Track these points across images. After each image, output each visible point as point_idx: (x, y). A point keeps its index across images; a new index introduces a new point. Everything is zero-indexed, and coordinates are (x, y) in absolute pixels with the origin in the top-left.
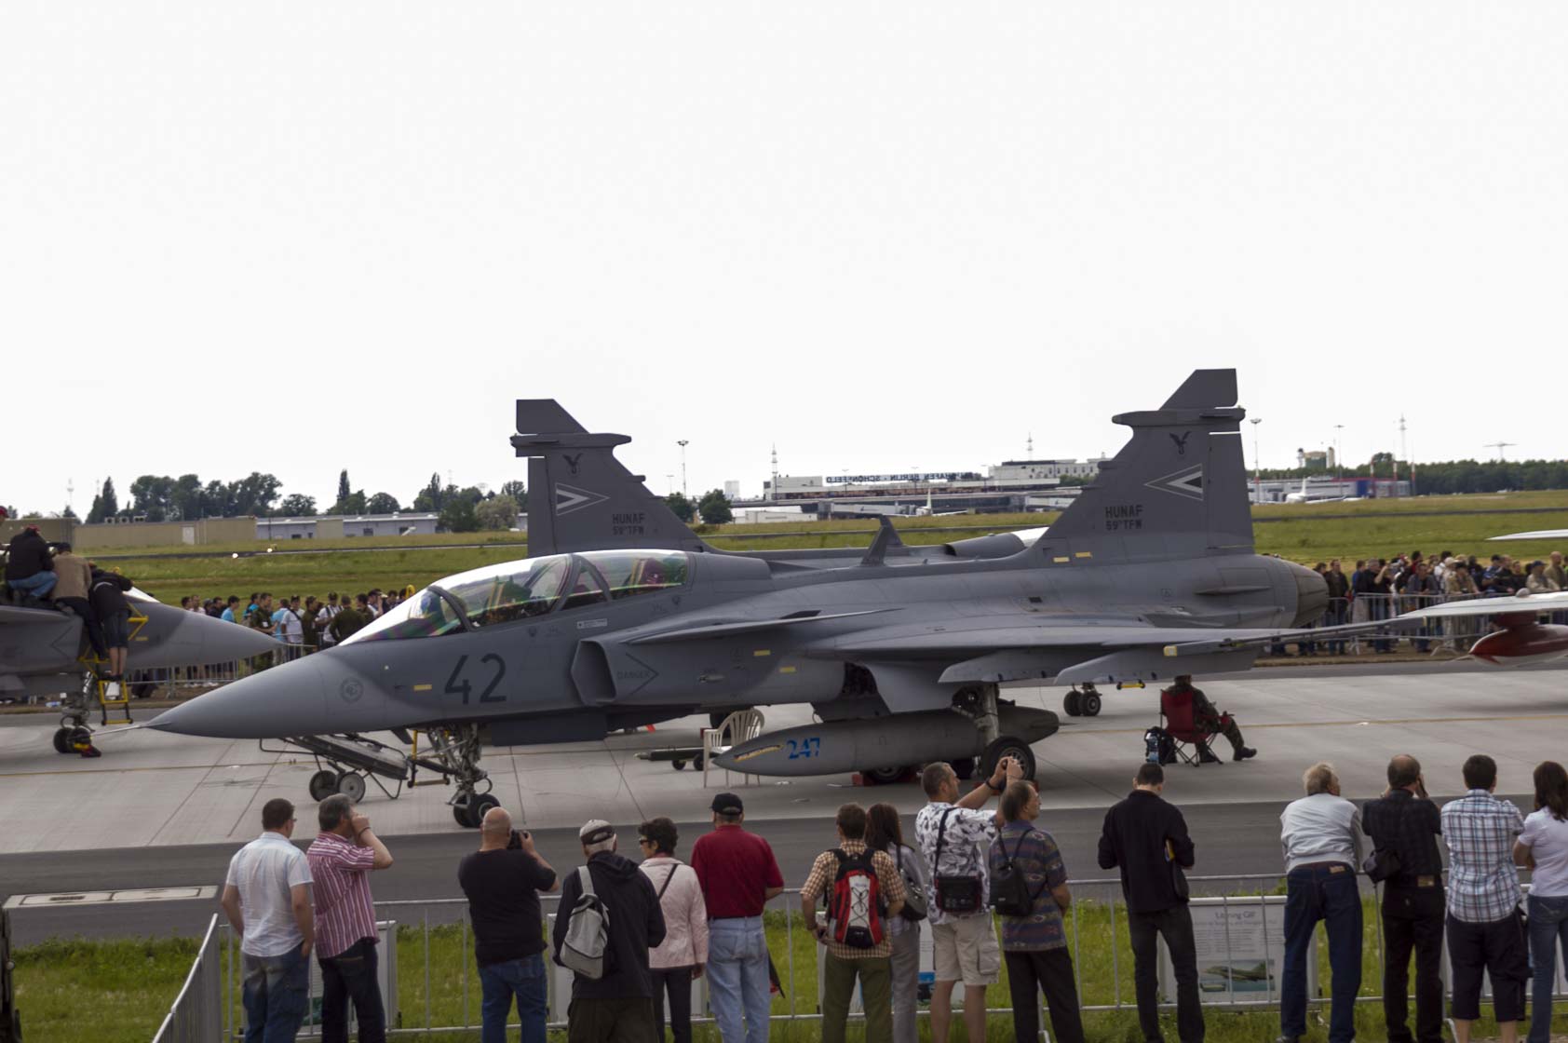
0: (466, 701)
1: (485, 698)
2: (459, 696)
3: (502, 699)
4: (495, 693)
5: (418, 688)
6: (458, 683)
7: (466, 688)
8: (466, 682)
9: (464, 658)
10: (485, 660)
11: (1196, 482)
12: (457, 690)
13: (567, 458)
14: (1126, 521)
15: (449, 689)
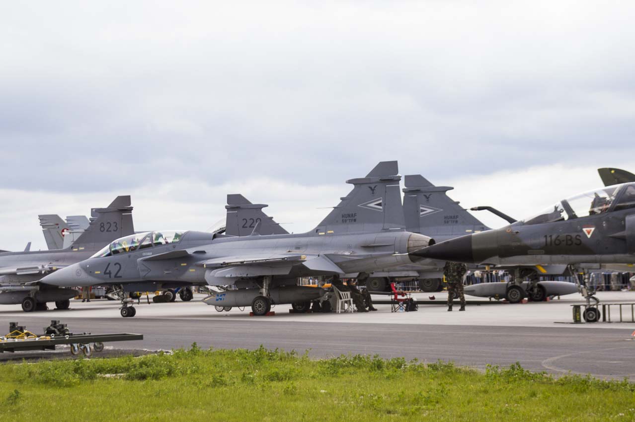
0: (110, 277)
1: (116, 276)
2: (108, 275)
3: (121, 277)
4: (118, 275)
5: (96, 272)
6: (108, 271)
7: (110, 273)
8: (110, 271)
9: (109, 264)
10: (115, 264)
11: (380, 205)
12: (107, 273)
13: (425, 196)
14: (350, 220)
15: (105, 273)
